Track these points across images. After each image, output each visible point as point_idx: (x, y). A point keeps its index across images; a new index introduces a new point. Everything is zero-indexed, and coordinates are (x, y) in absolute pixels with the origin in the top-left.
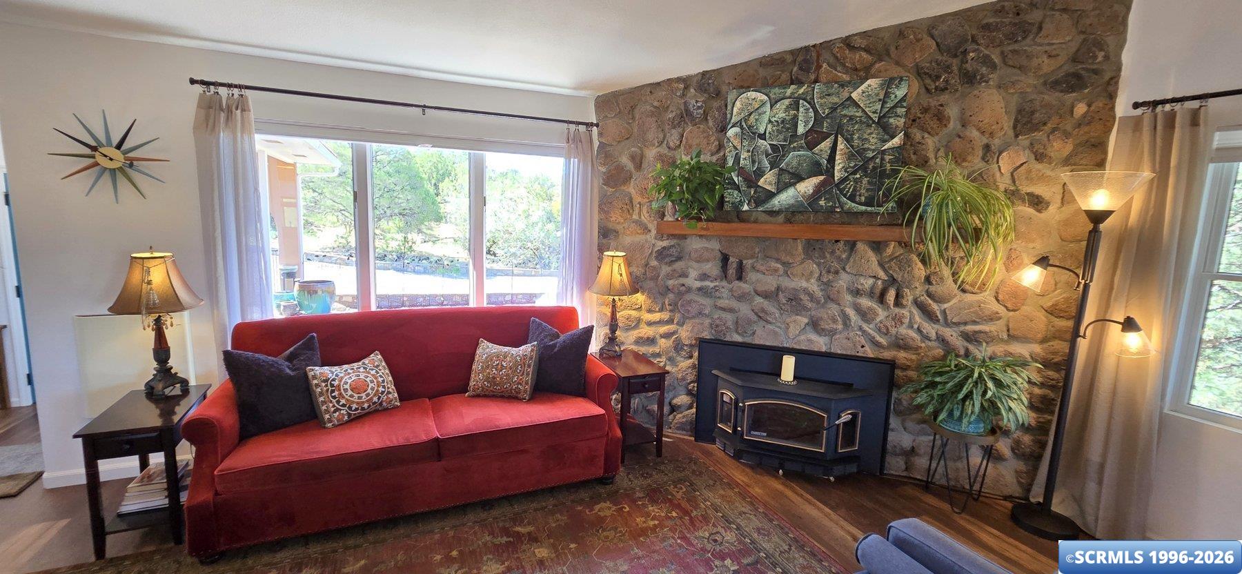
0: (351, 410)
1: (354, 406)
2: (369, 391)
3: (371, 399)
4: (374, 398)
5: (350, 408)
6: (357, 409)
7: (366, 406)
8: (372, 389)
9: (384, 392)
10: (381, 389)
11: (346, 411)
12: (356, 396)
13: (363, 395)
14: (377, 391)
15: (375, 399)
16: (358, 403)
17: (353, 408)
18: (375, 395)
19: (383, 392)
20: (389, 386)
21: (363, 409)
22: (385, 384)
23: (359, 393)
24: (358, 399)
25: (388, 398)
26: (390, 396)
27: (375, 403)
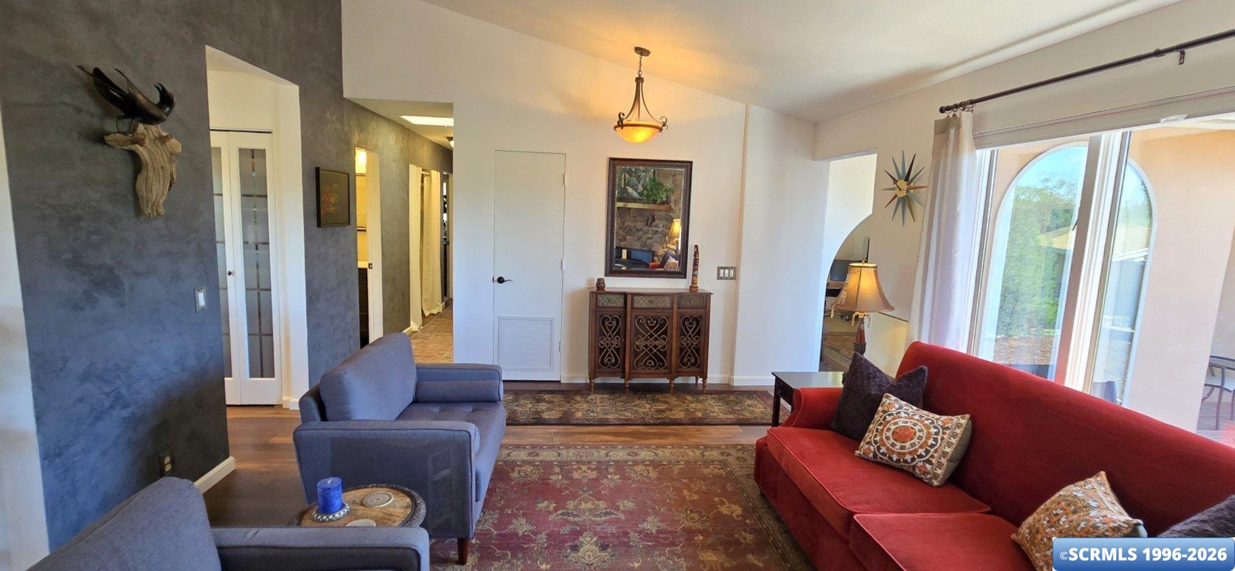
0: (879, 452)
1: (883, 450)
2: (908, 445)
3: (904, 454)
4: (908, 456)
5: (879, 448)
6: (884, 454)
7: (895, 457)
8: (913, 445)
9: (923, 457)
10: (921, 451)
11: (875, 449)
12: (892, 440)
13: (898, 445)
14: (916, 451)
15: (908, 458)
16: (888, 449)
17: (881, 451)
18: (910, 453)
19: (920, 456)
20: (936, 455)
21: (891, 458)
22: (932, 450)
23: (895, 440)
24: (891, 445)
25: (924, 465)
26: (929, 467)
27: (906, 461)
